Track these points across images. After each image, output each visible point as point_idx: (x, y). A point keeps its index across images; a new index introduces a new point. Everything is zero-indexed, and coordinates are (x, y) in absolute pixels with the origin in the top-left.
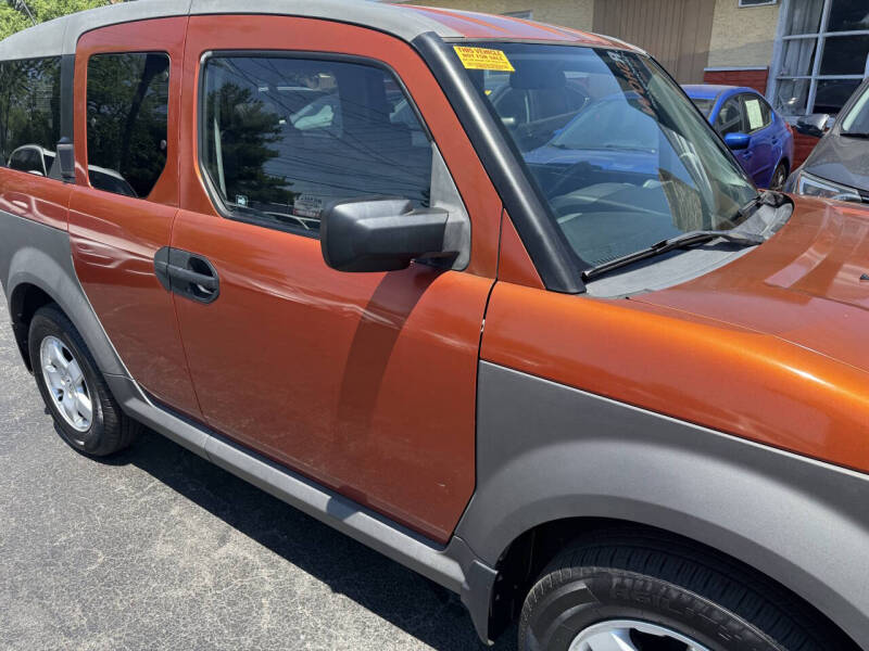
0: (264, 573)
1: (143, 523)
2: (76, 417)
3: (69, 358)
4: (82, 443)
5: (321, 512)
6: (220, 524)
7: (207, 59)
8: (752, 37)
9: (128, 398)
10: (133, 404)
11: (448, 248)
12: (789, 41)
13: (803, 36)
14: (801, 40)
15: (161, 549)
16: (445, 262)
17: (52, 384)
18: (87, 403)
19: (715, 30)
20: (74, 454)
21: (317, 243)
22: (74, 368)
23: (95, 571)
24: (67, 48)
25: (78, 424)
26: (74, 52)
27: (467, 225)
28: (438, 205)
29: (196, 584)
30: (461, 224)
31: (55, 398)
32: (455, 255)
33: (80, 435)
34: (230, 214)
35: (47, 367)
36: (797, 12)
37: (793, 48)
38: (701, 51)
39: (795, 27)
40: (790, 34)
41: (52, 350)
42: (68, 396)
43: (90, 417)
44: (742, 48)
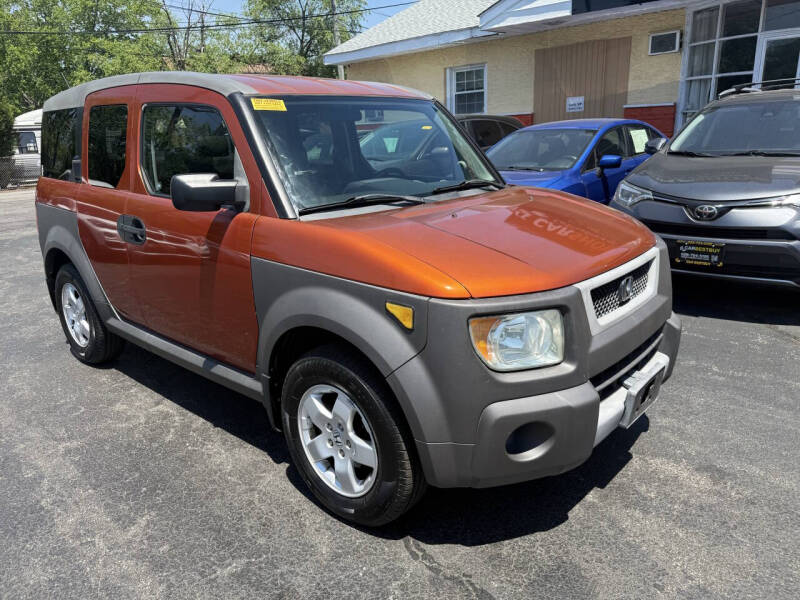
0: (177, 418)
1: (112, 396)
2: (82, 338)
3: (77, 296)
4: (83, 354)
5: (199, 368)
6: (157, 396)
7: (145, 108)
8: (661, 79)
9: (108, 318)
10: (111, 322)
11: (239, 199)
12: (691, 81)
13: (702, 77)
14: (701, 80)
15: (119, 407)
16: (240, 207)
17: (68, 317)
18: (87, 325)
19: (632, 74)
20: (79, 363)
21: (170, 201)
22: (79, 303)
23: (78, 416)
24: (80, 103)
25: (82, 343)
26: (83, 105)
27: (248, 188)
28: (236, 178)
29: (134, 422)
30: (245, 187)
31: (69, 327)
32: (244, 203)
33: (82, 350)
34: (153, 193)
35: (66, 306)
36: (696, 58)
37: (695, 86)
38: (621, 91)
39: (695, 70)
40: (692, 76)
41: (69, 293)
42: (77, 324)
43: (88, 336)
44: (653, 88)
